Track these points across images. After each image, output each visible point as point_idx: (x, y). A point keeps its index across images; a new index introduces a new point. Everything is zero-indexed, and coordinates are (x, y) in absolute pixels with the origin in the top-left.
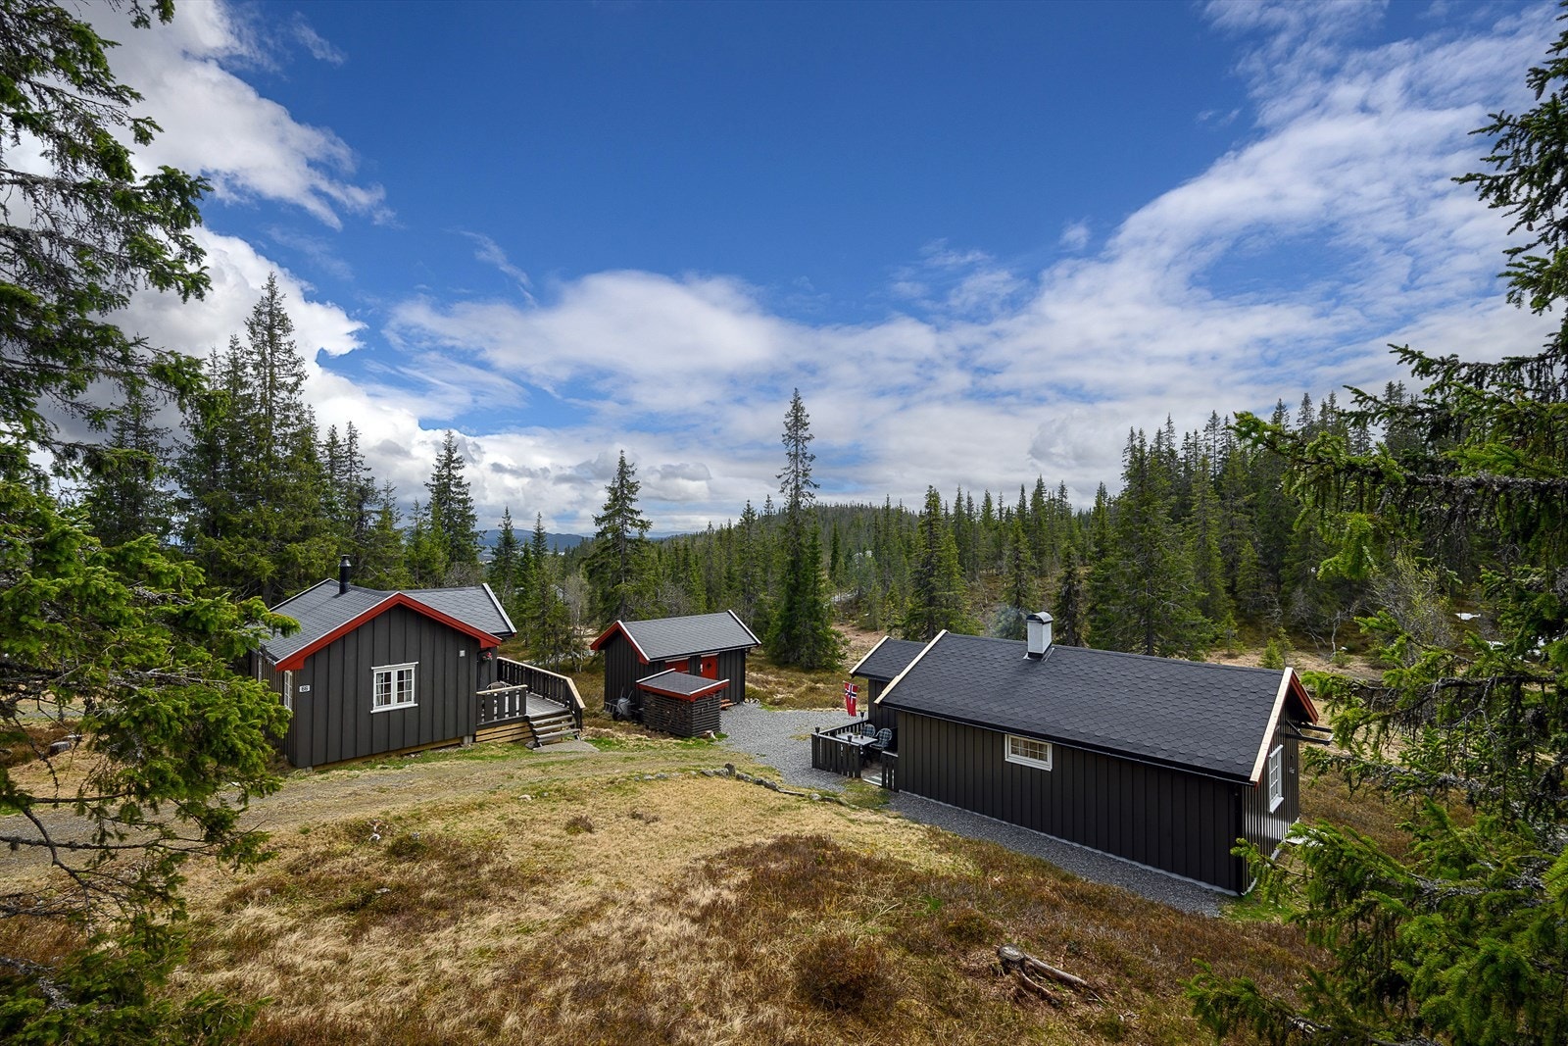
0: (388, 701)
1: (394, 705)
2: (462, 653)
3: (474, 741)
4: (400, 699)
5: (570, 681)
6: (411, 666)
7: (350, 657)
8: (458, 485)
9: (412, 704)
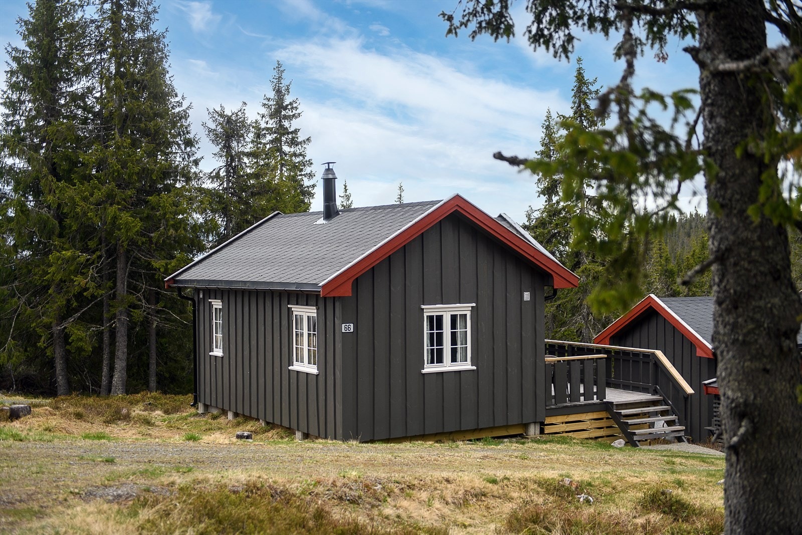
0: (440, 360)
1: (447, 366)
2: (527, 296)
3: (542, 432)
4: (454, 359)
5: (659, 354)
6: (465, 309)
7: (397, 288)
8: (293, 142)
9: (467, 366)
